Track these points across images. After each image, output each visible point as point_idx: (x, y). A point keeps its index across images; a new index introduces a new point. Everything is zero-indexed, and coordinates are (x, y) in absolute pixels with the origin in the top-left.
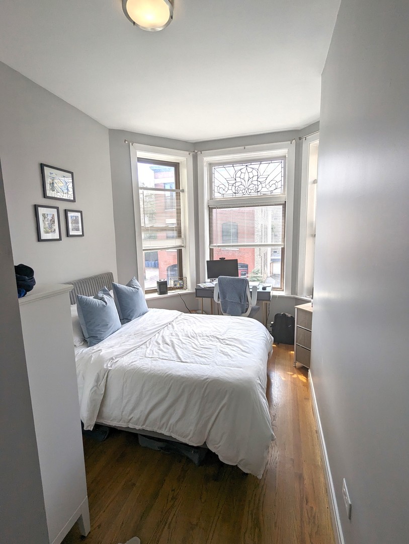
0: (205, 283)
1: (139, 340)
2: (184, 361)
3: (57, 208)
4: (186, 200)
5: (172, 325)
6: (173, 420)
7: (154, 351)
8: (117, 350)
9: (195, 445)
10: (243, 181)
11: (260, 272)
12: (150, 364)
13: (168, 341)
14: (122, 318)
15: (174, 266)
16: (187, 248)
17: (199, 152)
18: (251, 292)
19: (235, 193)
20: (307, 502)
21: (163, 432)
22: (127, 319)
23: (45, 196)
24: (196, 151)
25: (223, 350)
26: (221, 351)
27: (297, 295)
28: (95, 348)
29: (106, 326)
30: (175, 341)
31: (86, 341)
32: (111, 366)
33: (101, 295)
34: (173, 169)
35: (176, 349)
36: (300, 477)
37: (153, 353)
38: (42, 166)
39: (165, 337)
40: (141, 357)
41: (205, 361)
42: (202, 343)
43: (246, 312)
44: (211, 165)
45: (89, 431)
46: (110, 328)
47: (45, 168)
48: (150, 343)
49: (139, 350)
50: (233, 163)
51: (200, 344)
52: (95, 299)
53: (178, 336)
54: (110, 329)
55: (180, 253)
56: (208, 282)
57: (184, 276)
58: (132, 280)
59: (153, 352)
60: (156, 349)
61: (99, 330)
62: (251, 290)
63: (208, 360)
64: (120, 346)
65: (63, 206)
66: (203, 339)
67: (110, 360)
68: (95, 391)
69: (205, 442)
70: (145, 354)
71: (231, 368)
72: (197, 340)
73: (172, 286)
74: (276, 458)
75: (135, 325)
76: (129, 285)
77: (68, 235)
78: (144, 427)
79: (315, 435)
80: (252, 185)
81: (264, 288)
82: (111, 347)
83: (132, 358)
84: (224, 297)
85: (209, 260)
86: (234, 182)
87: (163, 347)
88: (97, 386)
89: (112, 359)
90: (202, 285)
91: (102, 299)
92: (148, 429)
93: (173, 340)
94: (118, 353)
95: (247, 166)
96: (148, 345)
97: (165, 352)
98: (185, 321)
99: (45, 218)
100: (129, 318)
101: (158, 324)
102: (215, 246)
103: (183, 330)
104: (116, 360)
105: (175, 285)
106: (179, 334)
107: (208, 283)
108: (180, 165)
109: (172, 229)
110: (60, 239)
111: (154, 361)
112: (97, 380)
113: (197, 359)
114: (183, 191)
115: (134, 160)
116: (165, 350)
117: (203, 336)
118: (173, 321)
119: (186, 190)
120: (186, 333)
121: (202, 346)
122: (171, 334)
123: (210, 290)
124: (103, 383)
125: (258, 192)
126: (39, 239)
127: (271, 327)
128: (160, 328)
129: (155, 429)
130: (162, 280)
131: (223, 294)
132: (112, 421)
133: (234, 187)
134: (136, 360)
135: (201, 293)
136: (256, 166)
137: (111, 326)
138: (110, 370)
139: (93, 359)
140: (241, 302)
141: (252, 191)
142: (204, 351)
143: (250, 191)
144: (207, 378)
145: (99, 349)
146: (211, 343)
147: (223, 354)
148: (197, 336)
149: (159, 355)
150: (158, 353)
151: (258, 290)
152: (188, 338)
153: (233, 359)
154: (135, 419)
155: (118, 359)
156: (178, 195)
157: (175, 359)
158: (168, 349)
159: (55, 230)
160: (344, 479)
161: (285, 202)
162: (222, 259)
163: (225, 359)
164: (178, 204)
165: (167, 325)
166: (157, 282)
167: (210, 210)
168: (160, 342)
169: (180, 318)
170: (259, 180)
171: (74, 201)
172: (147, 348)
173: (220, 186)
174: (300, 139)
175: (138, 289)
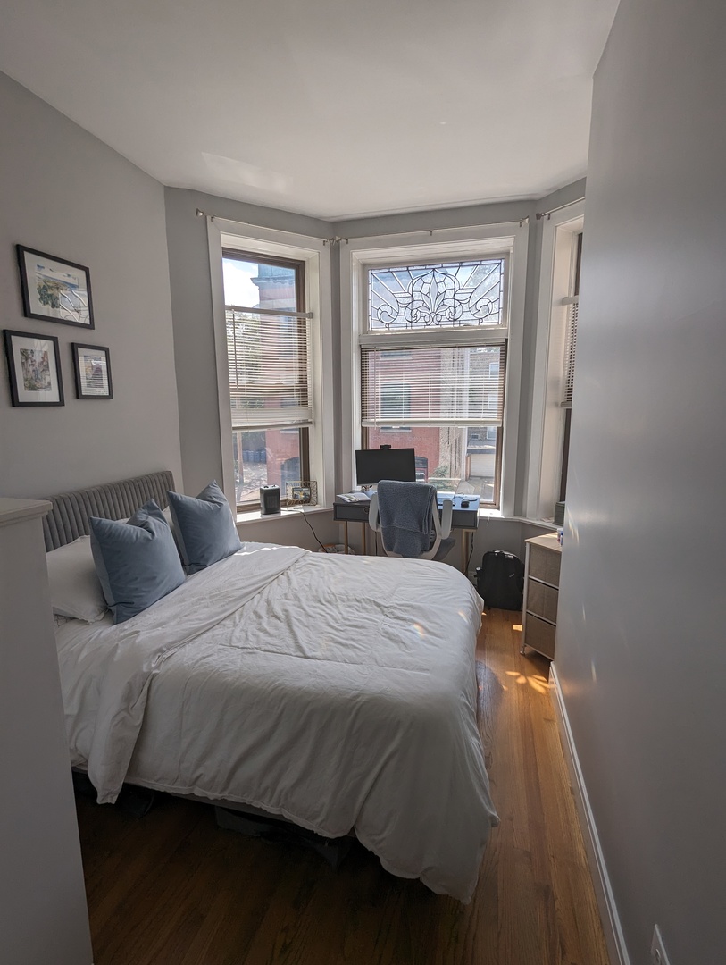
0: (351, 492)
1: (219, 610)
2: (309, 654)
3: (55, 340)
4: (317, 332)
5: (288, 577)
6: (286, 783)
7: (249, 633)
8: (172, 631)
9: (332, 836)
10: (426, 299)
11: (448, 471)
12: (239, 663)
13: (278, 610)
14: (186, 562)
15: (293, 460)
16: (319, 426)
17: (344, 241)
18: (440, 511)
19: (411, 322)
20: (564, 953)
21: (264, 807)
22: (198, 564)
23: (26, 311)
24: (338, 238)
25: (390, 630)
26: (387, 633)
27: (525, 517)
28: (126, 627)
29: (152, 579)
30: (293, 611)
31: (110, 610)
32: (158, 667)
33: (142, 517)
34: (291, 272)
35: (295, 629)
36: (546, 893)
37: (247, 638)
38: (20, 251)
39: (272, 602)
40: (221, 647)
41: (354, 656)
42: (346, 616)
43: (430, 549)
44: (366, 267)
45: (108, 805)
46: (158, 585)
47: (27, 255)
48: (241, 615)
49: (218, 631)
50: (408, 264)
51: (343, 618)
52: (129, 526)
53: (299, 600)
54: (161, 586)
55: (304, 434)
56: (357, 491)
57: (311, 479)
58: (208, 487)
59: (247, 635)
60: (252, 628)
61: (137, 589)
62: (440, 507)
63: (360, 653)
64: (178, 623)
65: (66, 336)
66: (350, 606)
67: (155, 653)
68: (123, 719)
69: (353, 829)
70: (231, 640)
71: (407, 672)
72: (337, 607)
73: (290, 498)
74: (496, 850)
75: (214, 577)
76: (203, 496)
77: (78, 395)
78: (226, 795)
79: (570, 798)
80: (444, 308)
81: (465, 504)
82: (161, 624)
83: (203, 647)
84: (389, 520)
85: (360, 449)
86: (409, 300)
87: (269, 623)
88: (126, 709)
89: (161, 651)
90: (346, 498)
91: (144, 525)
92: (235, 799)
93: (288, 608)
94: (174, 639)
95: (434, 269)
96: (237, 621)
97: (271, 635)
98: (313, 569)
99: (27, 359)
100: (202, 562)
101: (259, 575)
102: (373, 423)
103: (310, 586)
104: (170, 653)
105: (295, 496)
106: (302, 596)
107: (357, 493)
108: (306, 264)
109: (290, 390)
110: (61, 403)
111: (247, 656)
112: (128, 698)
113: (338, 650)
114: (311, 316)
115: (215, 252)
116: (272, 631)
117: (349, 600)
118: (288, 568)
119: (317, 314)
120: (315, 594)
121: (348, 623)
122: (285, 595)
123: (363, 507)
124: (139, 703)
125: (454, 320)
126: (14, 402)
127: (475, 576)
128: (263, 583)
129: (249, 799)
130: (270, 487)
131: (387, 514)
132: (157, 781)
133: (408, 311)
134: (210, 652)
135: (344, 511)
136: (452, 271)
137: (162, 581)
138: (154, 676)
139: (119, 651)
140: (421, 530)
141: (444, 319)
142: (352, 632)
143: (439, 319)
144: (358, 696)
145: (135, 629)
146: (365, 615)
147: (391, 639)
148: (336, 601)
149: (258, 643)
150: (257, 636)
151: (454, 508)
152: (319, 605)
153: (412, 651)
154: (206, 779)
155: (173, 651)
156: (302, 323)
157: (292, 650)
158: (276, 628)
159: (49, 384)
160: (656, 926)
161: (507, 340)
162: (386, 448)
163: (394, 649)
164: (303, 341)
165: (275, 576)
166: (261, 490)
167: (363, 353)
168: (263, 613)
169: (303, 563)
170: (457, 297)
171: (91, 326)
172: (235, 625)
173: (383, 308)
174: (539, 216)
175: (220, 504)
